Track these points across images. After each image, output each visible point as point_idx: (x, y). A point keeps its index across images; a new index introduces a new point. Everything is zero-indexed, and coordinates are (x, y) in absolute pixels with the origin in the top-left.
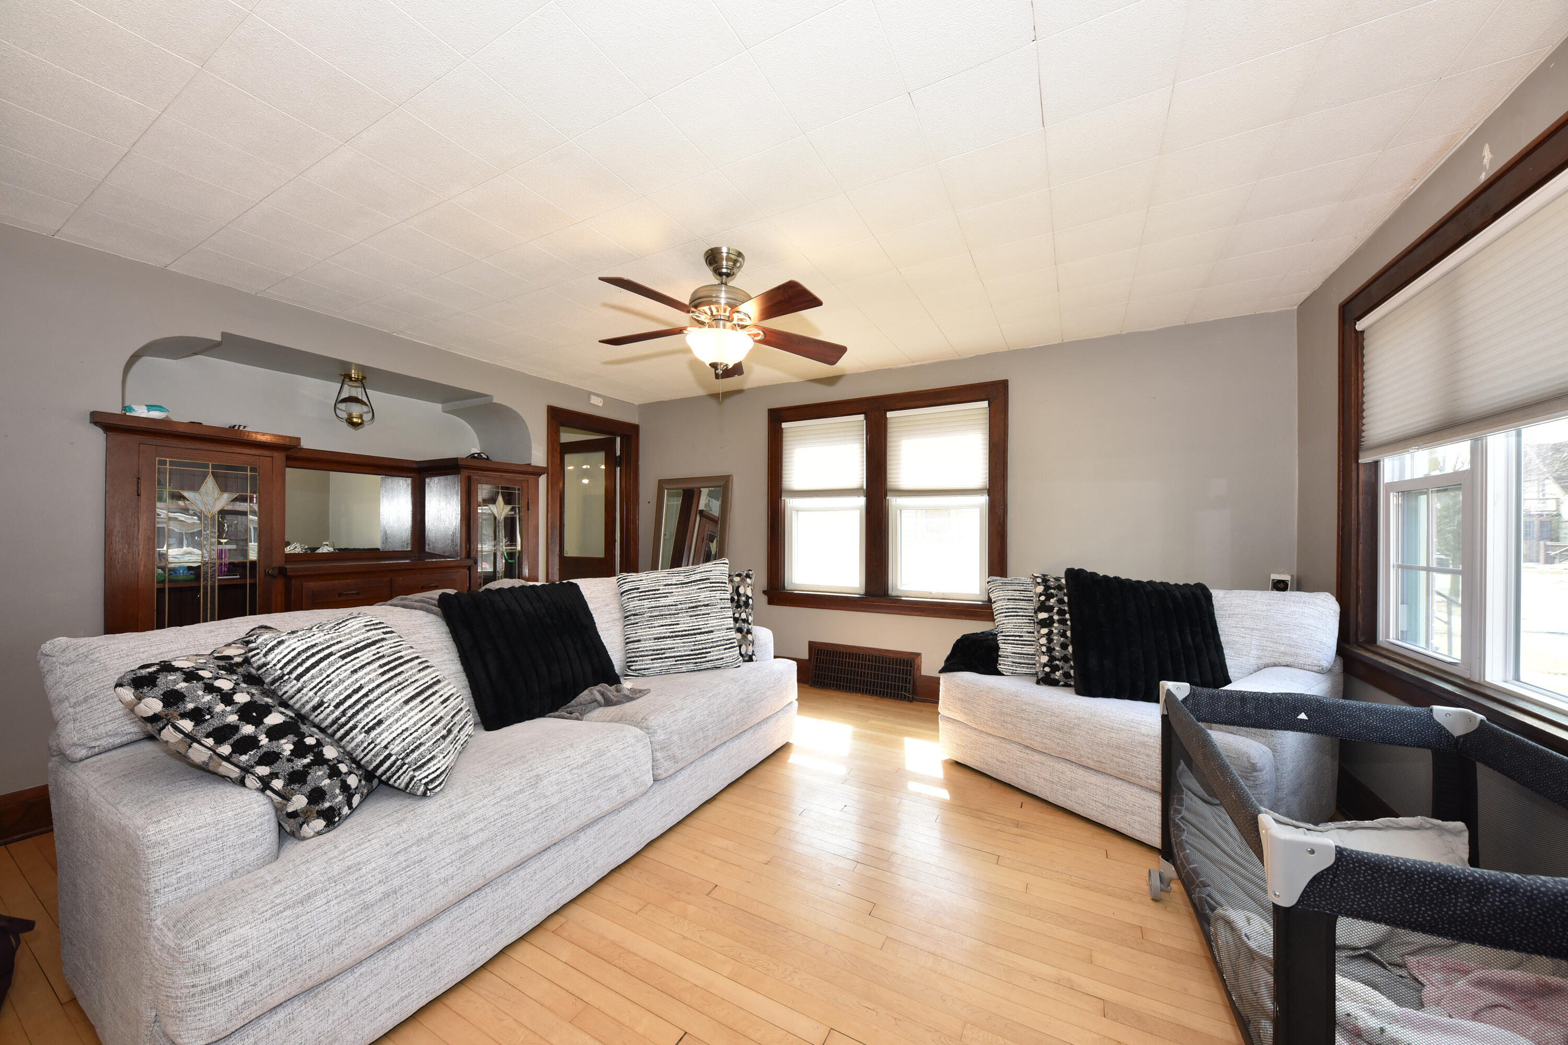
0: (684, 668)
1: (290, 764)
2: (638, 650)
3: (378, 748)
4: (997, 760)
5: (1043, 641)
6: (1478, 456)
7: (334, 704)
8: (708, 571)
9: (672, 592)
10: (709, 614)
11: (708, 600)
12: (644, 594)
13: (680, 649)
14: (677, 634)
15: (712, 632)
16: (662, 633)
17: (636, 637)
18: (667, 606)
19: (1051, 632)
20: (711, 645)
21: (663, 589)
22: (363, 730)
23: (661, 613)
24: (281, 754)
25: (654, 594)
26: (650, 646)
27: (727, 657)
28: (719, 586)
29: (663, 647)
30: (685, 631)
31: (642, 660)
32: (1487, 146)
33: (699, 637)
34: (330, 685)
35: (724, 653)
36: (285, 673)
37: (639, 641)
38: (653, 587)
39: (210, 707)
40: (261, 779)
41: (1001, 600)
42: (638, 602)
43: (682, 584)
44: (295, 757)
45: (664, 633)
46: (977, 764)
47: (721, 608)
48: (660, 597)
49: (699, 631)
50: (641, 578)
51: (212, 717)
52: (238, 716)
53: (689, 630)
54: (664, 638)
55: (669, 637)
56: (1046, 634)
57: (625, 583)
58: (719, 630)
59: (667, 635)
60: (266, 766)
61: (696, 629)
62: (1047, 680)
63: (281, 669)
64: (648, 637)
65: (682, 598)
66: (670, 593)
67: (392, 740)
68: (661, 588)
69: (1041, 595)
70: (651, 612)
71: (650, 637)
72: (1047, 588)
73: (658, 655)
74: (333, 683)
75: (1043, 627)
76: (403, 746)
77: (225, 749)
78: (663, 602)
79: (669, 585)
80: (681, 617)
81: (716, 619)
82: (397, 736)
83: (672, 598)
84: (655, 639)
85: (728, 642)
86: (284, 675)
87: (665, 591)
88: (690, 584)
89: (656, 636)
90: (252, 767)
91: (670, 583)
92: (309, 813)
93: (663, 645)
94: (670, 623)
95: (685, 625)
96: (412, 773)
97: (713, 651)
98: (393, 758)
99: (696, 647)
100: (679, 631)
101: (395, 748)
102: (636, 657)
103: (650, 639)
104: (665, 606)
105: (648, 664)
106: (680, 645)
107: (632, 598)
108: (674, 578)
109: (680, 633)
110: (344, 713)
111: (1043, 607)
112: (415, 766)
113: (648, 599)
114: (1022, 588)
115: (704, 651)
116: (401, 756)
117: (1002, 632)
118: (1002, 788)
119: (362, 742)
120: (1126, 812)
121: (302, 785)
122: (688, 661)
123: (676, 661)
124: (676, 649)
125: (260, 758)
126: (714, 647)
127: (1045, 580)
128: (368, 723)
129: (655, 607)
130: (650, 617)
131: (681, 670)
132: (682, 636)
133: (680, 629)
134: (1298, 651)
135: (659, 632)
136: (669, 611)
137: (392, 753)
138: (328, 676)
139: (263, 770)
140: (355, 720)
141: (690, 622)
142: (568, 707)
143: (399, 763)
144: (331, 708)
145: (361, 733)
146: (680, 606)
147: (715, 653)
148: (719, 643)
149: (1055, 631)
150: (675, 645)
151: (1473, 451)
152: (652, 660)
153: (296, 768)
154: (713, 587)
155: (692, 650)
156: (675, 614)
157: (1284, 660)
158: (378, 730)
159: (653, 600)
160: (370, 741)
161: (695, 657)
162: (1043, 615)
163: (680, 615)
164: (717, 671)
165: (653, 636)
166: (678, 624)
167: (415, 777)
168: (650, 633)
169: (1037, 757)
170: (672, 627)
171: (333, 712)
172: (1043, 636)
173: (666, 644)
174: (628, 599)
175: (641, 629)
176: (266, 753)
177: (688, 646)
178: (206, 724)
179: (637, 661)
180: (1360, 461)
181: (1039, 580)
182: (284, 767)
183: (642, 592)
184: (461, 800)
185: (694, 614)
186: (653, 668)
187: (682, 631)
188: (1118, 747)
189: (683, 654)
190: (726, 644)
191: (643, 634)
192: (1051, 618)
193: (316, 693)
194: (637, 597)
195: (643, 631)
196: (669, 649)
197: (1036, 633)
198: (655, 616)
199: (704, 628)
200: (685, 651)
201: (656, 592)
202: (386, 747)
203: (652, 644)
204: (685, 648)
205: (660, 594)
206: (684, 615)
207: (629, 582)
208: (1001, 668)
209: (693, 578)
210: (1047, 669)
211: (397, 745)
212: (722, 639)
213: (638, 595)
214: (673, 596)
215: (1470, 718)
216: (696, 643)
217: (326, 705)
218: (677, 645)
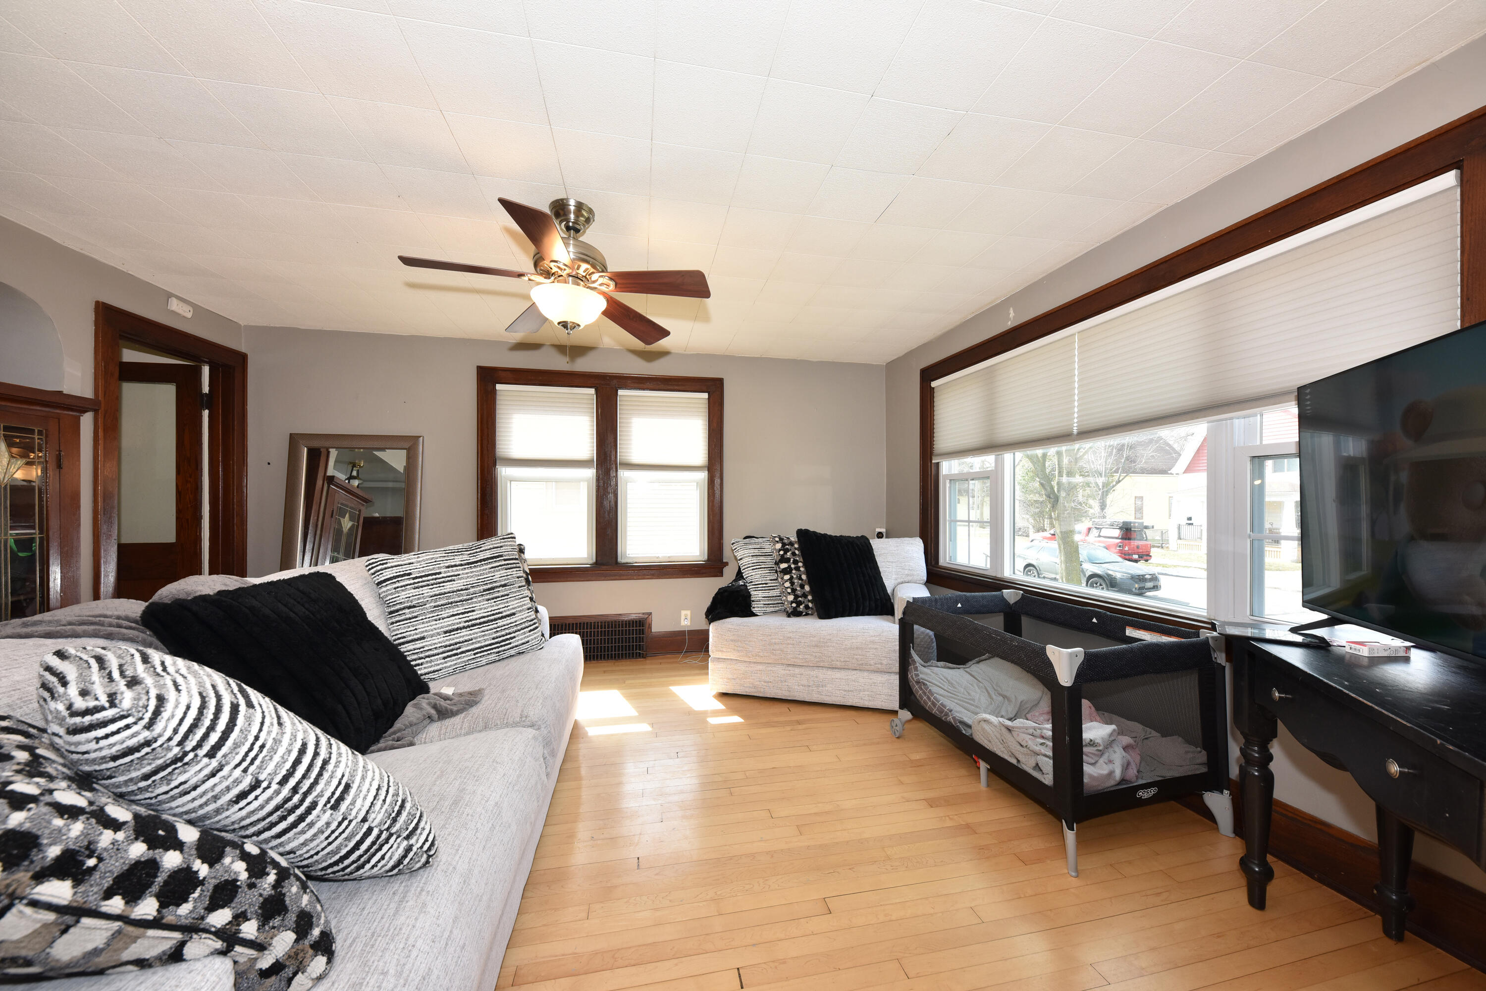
0: (484, 661)
1: (255, 892)
2: (422, 650)
3: (353, 824)
4: (765, 682)
5: (787, 584)
6: (999, 464)
7: (278, 778)
8: (498, 547)
9: (459, 575)
10: (508, 595)
11: (505, 580)
12: (420, 580)
13: (479, 639)
14: (473, 622)
15: (514, 614)
16: (454, 624)
17: (416, 634)
18: (456, 592)
19: (792, 578)
20: (515, 629)
21: (445, 572)
22: (329, 806)
23: (450, 601)
24: (238, 881)
25: (436, 579)
26: (440, 643)
27: (533, 640)
28: (514, 563)
29: (458, 640)
30: (484, 617)
31: (431, 661)
32: (1011, 309)
33: (501, 623)
34: (265, 750)
35: (530, 636)
36: (188, 748)
37: (423, 638)
38: (431, 570)
39: (90, 843)
40: (219, 934)
41: (746, 557)
42: (413, 591)
43: (468, 564)
44: (257, 878)
45: (457, 624)
46: (747, 690)
47: (519, 587)
48: (444, 582)
49: (500, 615)
50: (410, 561)
51: (100, 859)
52: (143, 841)
53: (488, 616)
54: (457, 629)
55: (464, 627)
56: (789, 579)
57: (386, 568)
58: (520, 611)
59: (461, 625)
60: (223, 907)
61: (497, 614)
62: (795, 613)
63: (180, 743)
64: (435, 631)
65: (473, 580)
66: (456, 576)
67: (370, 807)
68: (442, 570)
69: (780, 550)
70: (436, 601)
71: (439, 631)
72: (784, 545)
73: (451, 651)
74: (268, 746)
75: (785, 574)
76: (386, 810)
77: (148, 907)
78: (448, 587)
79: (452, 566)
80: (476, 602)
81: (516, 599)
82: (374, 800)
83: (459, 581)
84: (445, 632)
85: (532, 623)
86: (186, 754)
87: (449, 574)
88: (479, 564)
89: (447, 629)
90: (203, 918)
91: (453, 564)
92: (301, 955)
93: (457, 638)
94: (463, 611)
95: (483, 611)
96: (405, 843)
97: (518, 636)
98: (375, 832)
99: (498, 634)
100: (476, 619)
101: (378, 817)
102: (422, 658)
103: (439, 634)
104: (453, 592)
105: (439, 665)
106: (479, 634)
107: (401, 587)
108: (456, 557)
109: (478, 621)
110: (295, 790)
111: (783, 560)
112: (407, 832)
113: (428, 585)
114: (758, 546)
115: (508, 637)
116: (386, 826)
117: (752, 582)
118: (767, 704)
119: (328, 824)
120: (860, 691)
121: (285, 915)
122: (489, 652)
123: (475, 654)
124: (474, 641)
125: (212, 898)
126: (519, 630)
127: (781, 539)
128: (333, 793)
129: (440, 594)
130: (435, 607)
131: (480, 664)
132: (480, 624)
133: (478, 616)
134: (914, 573)
135: (450, 623)
136: (459, 597)
137: (373, 825)
138: (257, 738)
139: (220, 918)
140: (314, 794)
141: (488, 607)
142: (395, 733)
143: (384, 835)
144: (274, 786)
145: (325, 812)
146: (472, 590)
147: (521, 637)
148: (523, 626)
149: (795, 576)
150: (472, 636)
151: (996, 461)
152: (444, 658)
153: (265, 893)
154: (508, 564)
155: (494, 639)
156: (468, 600)
157: (906, 579)
158: (349, 799)
159: (435, 586)
160: (340, 819)
161: (498, 645)
162: (784, 566)
163: (475, 600)
164: (522, 656)
165: (442, 630)
166: (473, 611)
167: (412, 845)
168: (438, 626)
169: (797, 670)
170: (466, 615)
171: (277, 792)
172: (787, 581)
173: (461, 637)
174: (395, 588)
175: (423, 623)
176: (216, 887)
177: (489, 634)
178: (97, 875)
179: (422, 664)
180: (933, 461)
181: (777, 539)
182: (249, 900)
183: (416, 578)
184: (457, 858)
185: (491, 596)
186: (446, 667)
187: (480, 618)
188: (857, 648)
189: (483, 644)
190: (530, 626)
191: (427, 628)
192: (789, 567)
193: (245, 771)
194: (410, 584)
195: (426, 625)
196: (466, 641)
197: (780, 580)
198: (442, 605)
199: (505, 611)
200: (485, 640)
201: (437, 576)
202: (364, 820)
203: (442, 639)
204: (485, 638)
205: (443, 577)
206: (479, 599)
207: (392, 567)
208: (755, 610)
209: (482, 556)
210: (794, 605)
211: (379, 812)
212: (525, 620)
213: (412, 581)
214: (460, 579)
215: (1017, 594)
216: (498, 629)
217: (264, 785)
218: (475, 635)
